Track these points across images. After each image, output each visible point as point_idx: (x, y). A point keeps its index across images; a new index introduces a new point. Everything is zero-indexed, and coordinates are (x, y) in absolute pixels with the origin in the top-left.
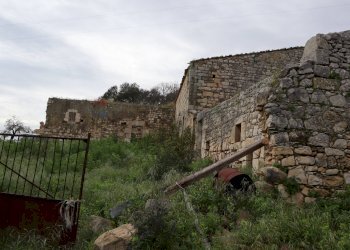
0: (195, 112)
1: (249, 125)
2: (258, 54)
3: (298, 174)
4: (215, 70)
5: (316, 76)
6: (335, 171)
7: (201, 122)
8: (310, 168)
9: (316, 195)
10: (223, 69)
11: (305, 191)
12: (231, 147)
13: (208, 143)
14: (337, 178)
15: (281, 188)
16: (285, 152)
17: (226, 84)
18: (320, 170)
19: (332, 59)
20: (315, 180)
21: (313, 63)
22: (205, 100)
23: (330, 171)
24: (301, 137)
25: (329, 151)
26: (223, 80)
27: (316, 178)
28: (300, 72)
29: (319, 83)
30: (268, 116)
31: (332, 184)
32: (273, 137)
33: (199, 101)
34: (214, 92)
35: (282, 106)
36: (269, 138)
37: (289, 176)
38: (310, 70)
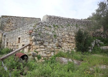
0: (2, 32)
1: (23, 38)
2: (24, 18)
3: (41, 54)
4: (10, 20)
5: (46, 26)
6: (49, 52)
7: (5, 36)
8: (44, 52)
9: (45, 59)
10: (13, 20)
11: (42, 58)
12: (16, 45)
13: (7, 43)
14: (50, 54)
15: (36, 58)
16: (37, 47)
17: (13, 25)
18: (46, 52)
19: (50, 22)
20: (45, 55)
21: (45, 22)
22: (6, 29)
23: (48, 52)
24: (42, 43)
25: (48, 47)
26: (13, 23)
27: (45, 54)
28: (42, 24)
29: (47, 28)
30: (33, 36)
31: (49, 55)
32: (34, 43)
33: (4, 29)
34: (9, 27)
35: (37, 33)
36: (33, 43)
37: (38, 54)
38: (44, 24)
